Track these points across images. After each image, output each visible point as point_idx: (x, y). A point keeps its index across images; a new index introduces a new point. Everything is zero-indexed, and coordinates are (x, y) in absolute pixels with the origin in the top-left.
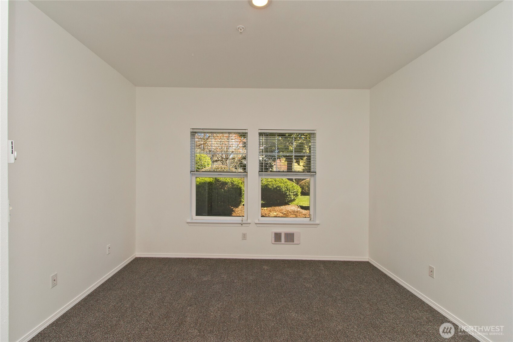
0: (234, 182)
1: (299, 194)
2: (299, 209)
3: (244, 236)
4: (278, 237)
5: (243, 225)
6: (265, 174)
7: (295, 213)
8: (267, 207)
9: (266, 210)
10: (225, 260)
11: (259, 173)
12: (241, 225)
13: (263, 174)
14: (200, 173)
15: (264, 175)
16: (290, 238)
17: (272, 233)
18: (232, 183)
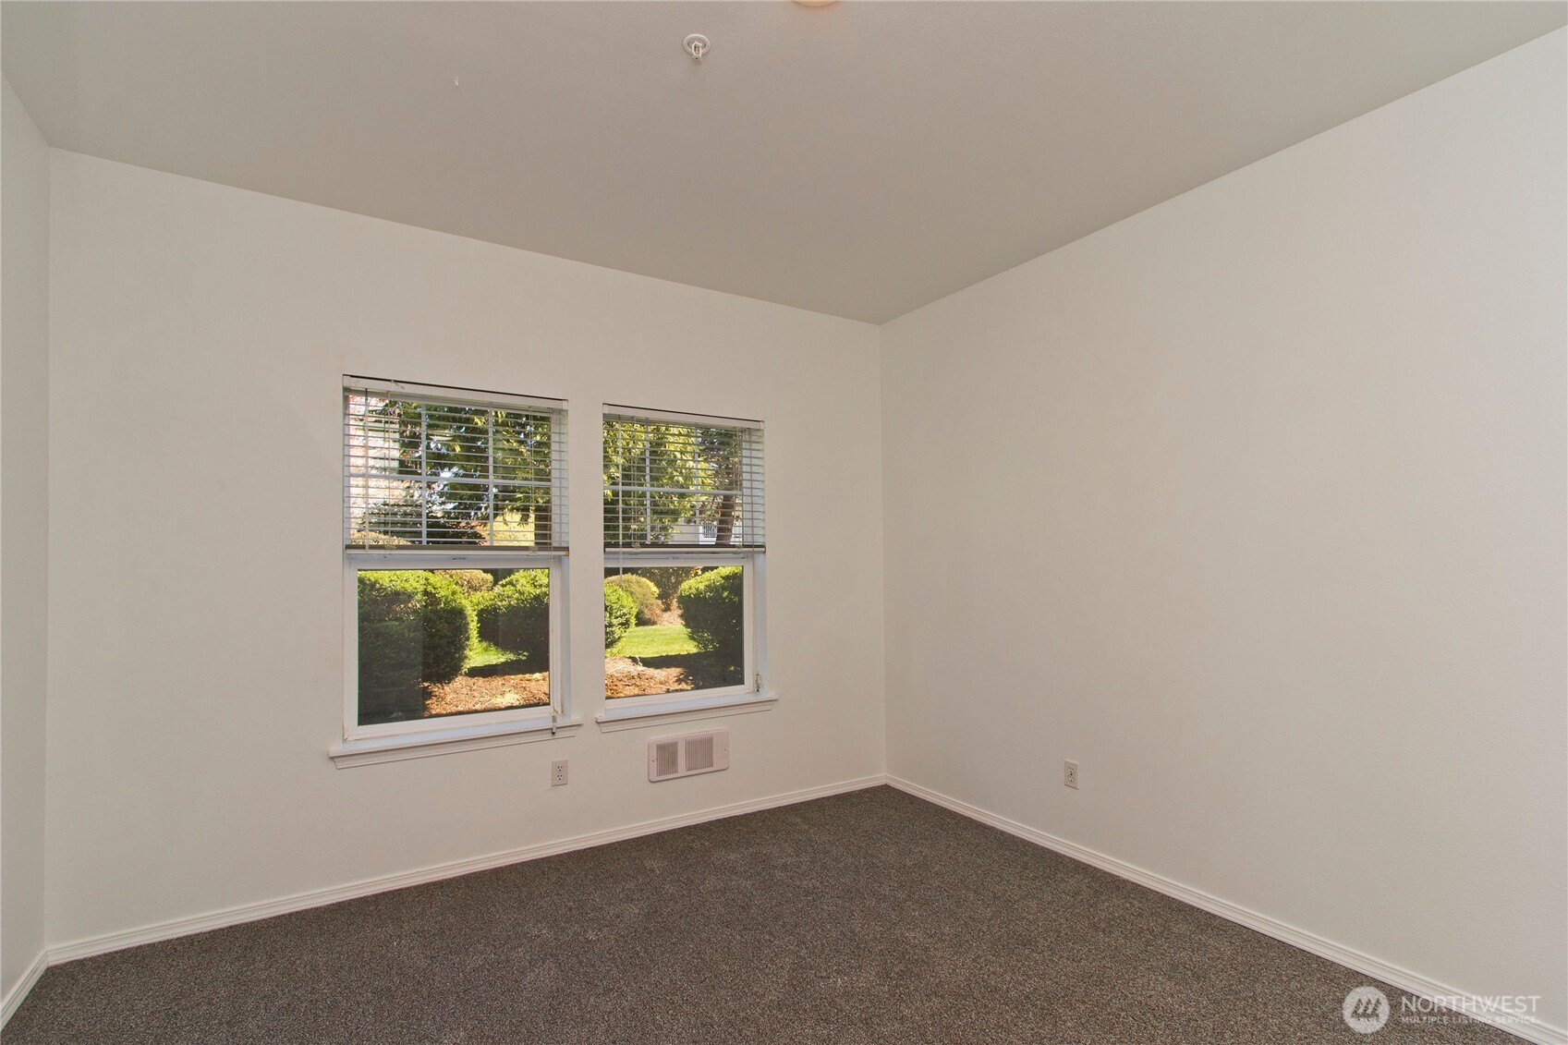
0: (435, 588)
1: (633, 621)
2: (640, 668)
3: (560, 773)
4: (666, 756)
5: (557, 735)
6: (624, 553)
7: (634, 681)
8: (540, 672)
9: (542, 682)
10: (497, 873)
11: (607, 549)
12: (549, 736)
13: (618, 553)
14: (388, 552)
15: (621, 556)
16: (702, 752)
17: (649, 747)
18: (426, 593)
